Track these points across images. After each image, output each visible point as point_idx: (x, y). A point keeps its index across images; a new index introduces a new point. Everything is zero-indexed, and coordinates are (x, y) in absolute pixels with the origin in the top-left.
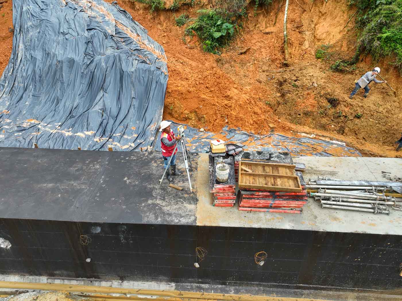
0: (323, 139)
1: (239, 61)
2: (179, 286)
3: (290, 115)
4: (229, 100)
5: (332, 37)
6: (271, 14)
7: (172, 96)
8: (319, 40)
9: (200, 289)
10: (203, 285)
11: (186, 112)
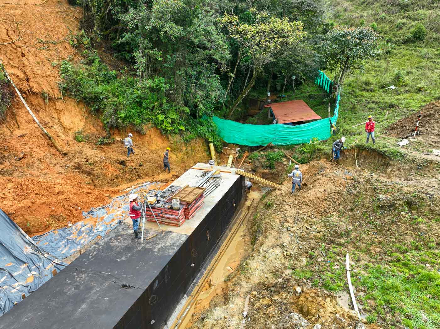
0: (139, 185)
1: (25, 166)
2: (187, 294)
3: (108, 183)
4: (63, 195)
5: (77, 125)
6: (8, 119)
7: (19, 215)
8: (70, 129)
9: (194, 285)
10: (194, 281)
11: (45, 220)
